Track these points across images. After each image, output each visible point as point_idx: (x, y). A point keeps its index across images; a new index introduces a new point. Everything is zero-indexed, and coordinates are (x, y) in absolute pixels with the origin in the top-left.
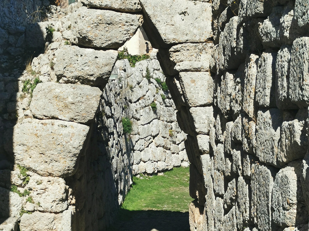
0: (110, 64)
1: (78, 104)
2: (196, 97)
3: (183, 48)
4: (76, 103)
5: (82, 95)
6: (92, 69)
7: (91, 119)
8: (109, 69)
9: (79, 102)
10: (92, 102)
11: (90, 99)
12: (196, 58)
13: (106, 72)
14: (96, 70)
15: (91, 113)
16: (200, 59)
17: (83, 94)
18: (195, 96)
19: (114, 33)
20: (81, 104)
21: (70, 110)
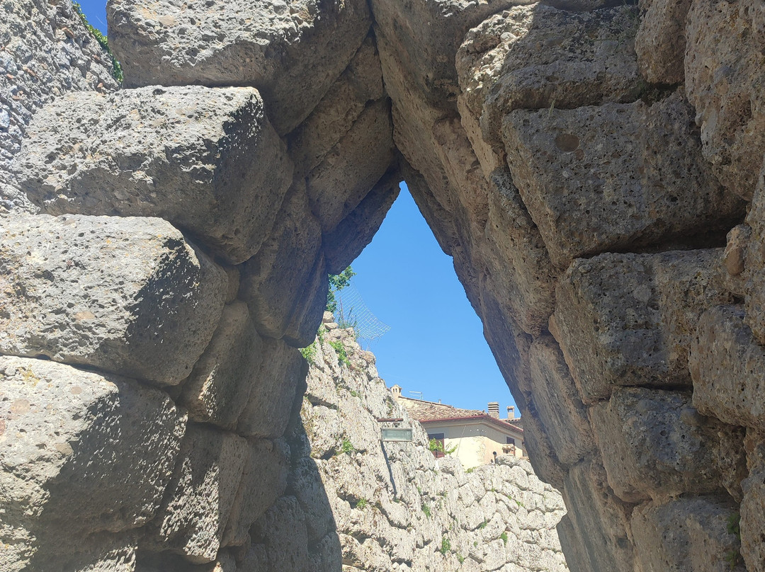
0: (211, 114)
1: (64, 275)
2: (588, 204)
3: (509, 20)
4: (56, 274)
5: (88, 236)
6: (137, 135)
7: (112, 336)
8: (205, 132)
9: (69, 267)
10: (124, 261)
11: (117, 252)
12: (571, 50)
13: (193, 140)
14: (152, 138)
15: (113, 308)
16: (589, 55)
17: (92, 236)
18: (583, 201)
19: (237, 8)
20: (74, 273)
21: (33, 305)
